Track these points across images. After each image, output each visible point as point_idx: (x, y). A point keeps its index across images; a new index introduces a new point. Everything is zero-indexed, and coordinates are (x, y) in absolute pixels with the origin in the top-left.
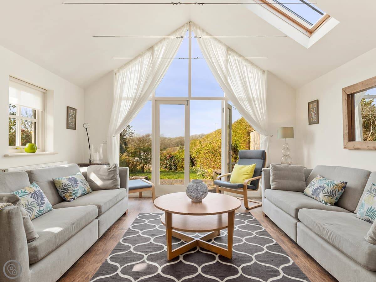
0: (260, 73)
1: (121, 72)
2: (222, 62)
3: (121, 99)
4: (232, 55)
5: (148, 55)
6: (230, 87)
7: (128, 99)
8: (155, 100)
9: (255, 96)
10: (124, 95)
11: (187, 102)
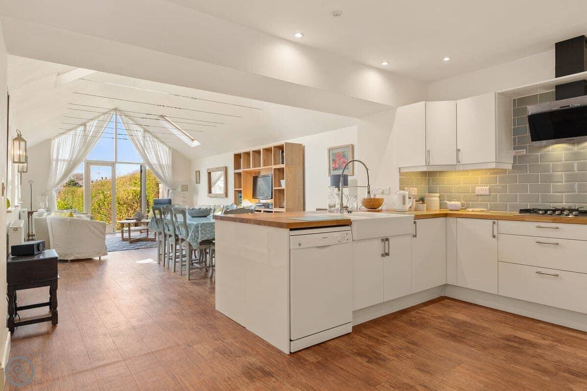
0: (167, 149)
1: (56, 140)
2: (141, 138)
3: (57, 160)
4: (147, 135)
5: (82, 128)
6: (146, 156)
7: (64, 160)
8: (87, 163)
9: (164, 163)
10: (60, 158)
11: (113, 165)
